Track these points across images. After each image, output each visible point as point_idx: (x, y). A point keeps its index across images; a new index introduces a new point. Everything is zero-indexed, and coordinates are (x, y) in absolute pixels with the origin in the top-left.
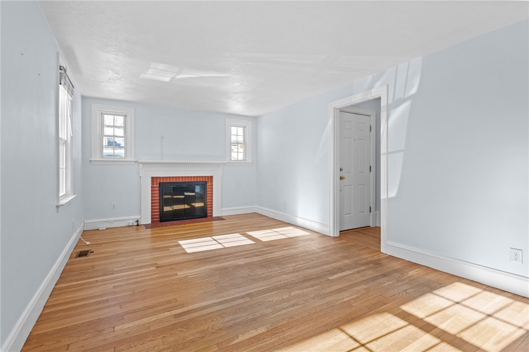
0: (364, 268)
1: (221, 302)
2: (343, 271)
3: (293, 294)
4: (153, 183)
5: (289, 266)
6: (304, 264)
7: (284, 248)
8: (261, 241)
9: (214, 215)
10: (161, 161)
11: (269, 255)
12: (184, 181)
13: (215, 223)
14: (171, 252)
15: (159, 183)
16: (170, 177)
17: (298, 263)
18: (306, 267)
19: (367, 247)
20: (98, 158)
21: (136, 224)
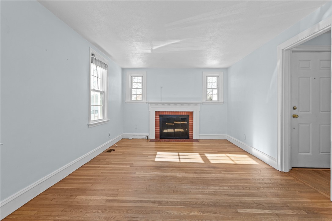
0: (290, 212)
1: (138, 201)
2: (261, 209)
3: (193, 213)
4: (156, 115)
5: (212, 188)
6: (227, 189)
7: (222, 172)
8: (210, 162)
9: (194, 138)
10: (161, 102)
11: (204, 174)
12: (174, 114)
13: (195, 144)
14: (149, 158)
15: (160, 115)
16: (166, 112)
17: (222, 188)
18: (226, 193)
19: (316, 191)
20: (129, 101)
21: (146, 138)
